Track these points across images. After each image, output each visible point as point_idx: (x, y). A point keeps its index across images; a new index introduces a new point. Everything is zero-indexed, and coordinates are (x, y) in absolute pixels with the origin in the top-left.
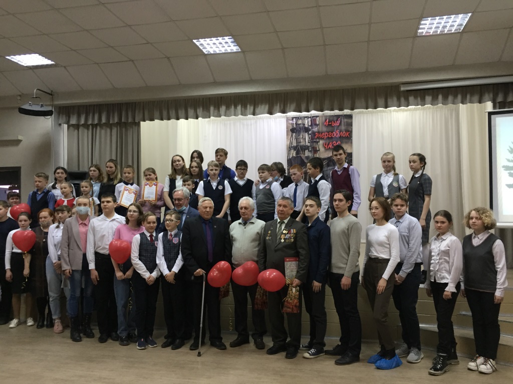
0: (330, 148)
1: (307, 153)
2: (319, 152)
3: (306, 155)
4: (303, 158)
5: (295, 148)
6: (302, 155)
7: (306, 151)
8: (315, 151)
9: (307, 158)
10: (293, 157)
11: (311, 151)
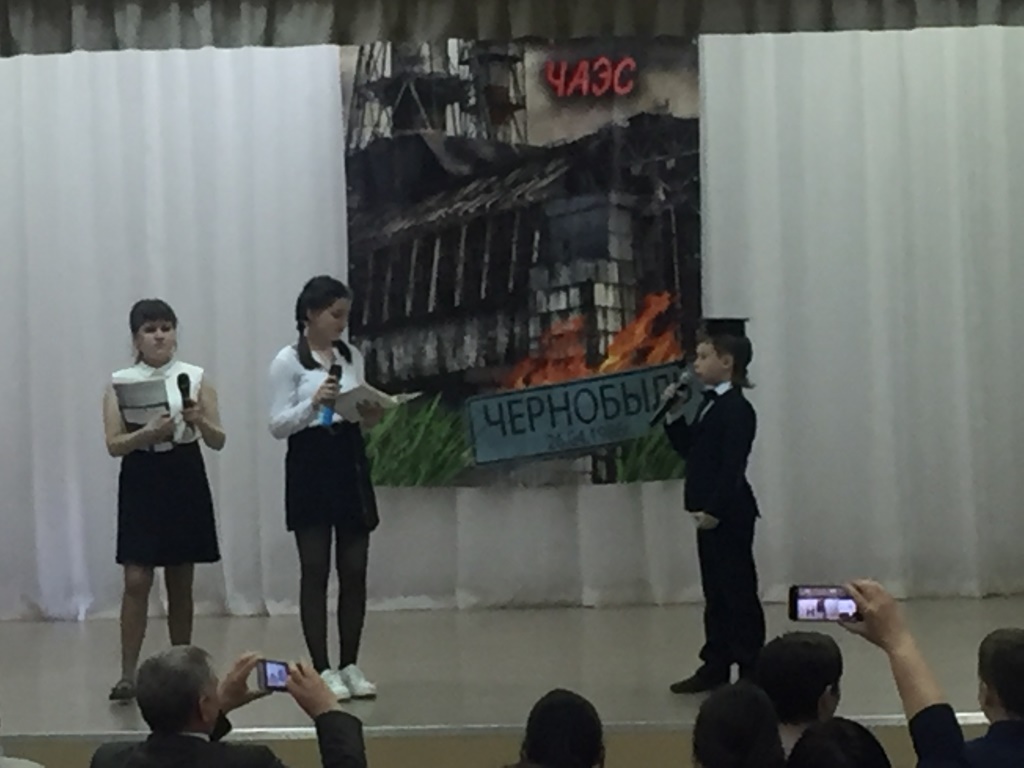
0: (578, 91)
1: (456, 122)
2: (518, 114)
3: (450, 132)
4: (437, 147)
5: (388, 90)
6: (428, 132)
7: (452, 112)
8: (499, 107)
9: (457, 145)
10: (377, 139)
11: (474, 111)
